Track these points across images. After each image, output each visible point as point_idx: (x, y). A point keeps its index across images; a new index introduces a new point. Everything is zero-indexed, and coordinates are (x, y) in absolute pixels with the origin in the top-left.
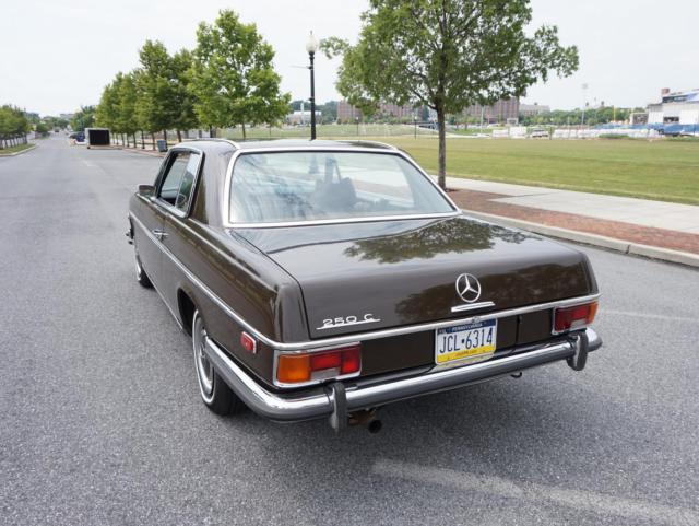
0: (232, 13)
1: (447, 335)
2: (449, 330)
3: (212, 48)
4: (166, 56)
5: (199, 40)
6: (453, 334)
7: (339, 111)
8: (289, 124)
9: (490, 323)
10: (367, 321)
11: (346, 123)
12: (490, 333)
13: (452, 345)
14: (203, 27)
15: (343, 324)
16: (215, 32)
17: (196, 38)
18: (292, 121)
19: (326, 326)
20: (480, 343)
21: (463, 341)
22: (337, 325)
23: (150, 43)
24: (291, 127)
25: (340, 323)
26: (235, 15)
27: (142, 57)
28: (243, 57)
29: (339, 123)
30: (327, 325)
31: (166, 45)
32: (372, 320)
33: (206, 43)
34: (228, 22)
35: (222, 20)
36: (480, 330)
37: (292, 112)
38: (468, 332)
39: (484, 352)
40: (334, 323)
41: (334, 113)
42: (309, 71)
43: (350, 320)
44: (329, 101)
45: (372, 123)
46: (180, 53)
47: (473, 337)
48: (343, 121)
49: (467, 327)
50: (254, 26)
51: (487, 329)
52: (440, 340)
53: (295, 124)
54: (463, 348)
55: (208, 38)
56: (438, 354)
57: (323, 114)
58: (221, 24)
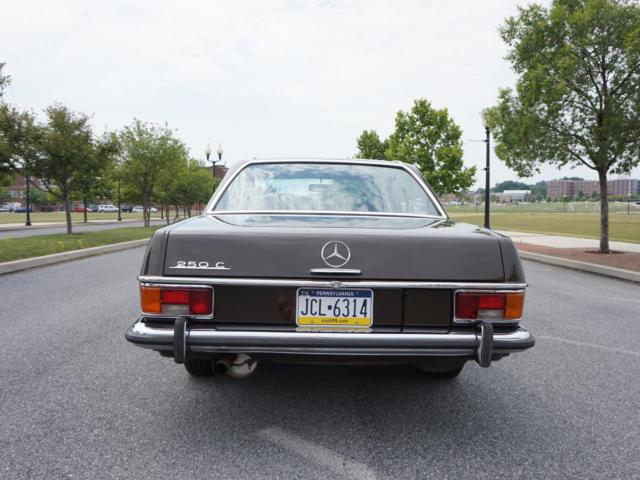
0: (425, 101)
1: (310, 298)
2: (312, 292)
3: (408, 131)
4: (378, 141)
5: (397, 125)
6: (318, 299)
7: (549, 189)
8: (498, 201)
9: (362, 293)
10: (218, 268)
11: (556, 201)
12: (365, 304)
13: (316, 308)
14: (400, 115)
15: (194, 267)
16: (411, 118)
17: (395, 123)
18: (502, 199)
19: (179, 267)
20: (352, 313)
21: (330, 308)
22: (189, 267)
23: (366, 132)
24: (499, 204)
25: (192, 266)
26: (428, 102)
27: (359, 144)
28: (434, 136)
29: (549, 200)
30: (181, 266)
31: (378, 134)
32: (223, 268)
33: (402, 127)
34: (422, 109)
35: (416, 108)
36: (351, 300)
37: (502, 191)
38: (337, 299)
39: (357, 324)
40: (186, 265)
41: (544, 192)
42: (485, 144)
43: (203, 265)
44: (540, 181)
45: (584, 200)
46: (388, 138)
47: (342, 305)
48: (553, 198)
49: (335, 292)
50: (446, 110)
51: (360, 301)
52: (301, 302)
53: (504, 202)
54: (330, 314)
55: (405, 123)
56: (299, 315)
57: (533, 193)
58: (416, 110)
